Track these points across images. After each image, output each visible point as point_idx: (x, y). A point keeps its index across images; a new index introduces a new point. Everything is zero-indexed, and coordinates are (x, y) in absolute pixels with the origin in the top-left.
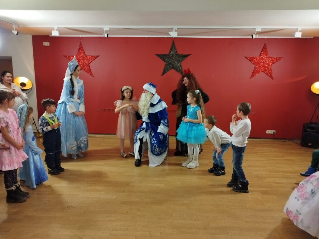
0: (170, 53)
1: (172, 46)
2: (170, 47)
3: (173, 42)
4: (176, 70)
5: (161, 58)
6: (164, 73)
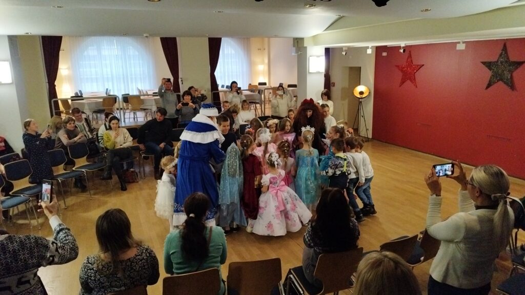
0: (499, 60)
1: (503, 50)
2: (500, 51)
3: (505, 45)
4: (505, 83)
5: (487, 66)
6: (489, 86)
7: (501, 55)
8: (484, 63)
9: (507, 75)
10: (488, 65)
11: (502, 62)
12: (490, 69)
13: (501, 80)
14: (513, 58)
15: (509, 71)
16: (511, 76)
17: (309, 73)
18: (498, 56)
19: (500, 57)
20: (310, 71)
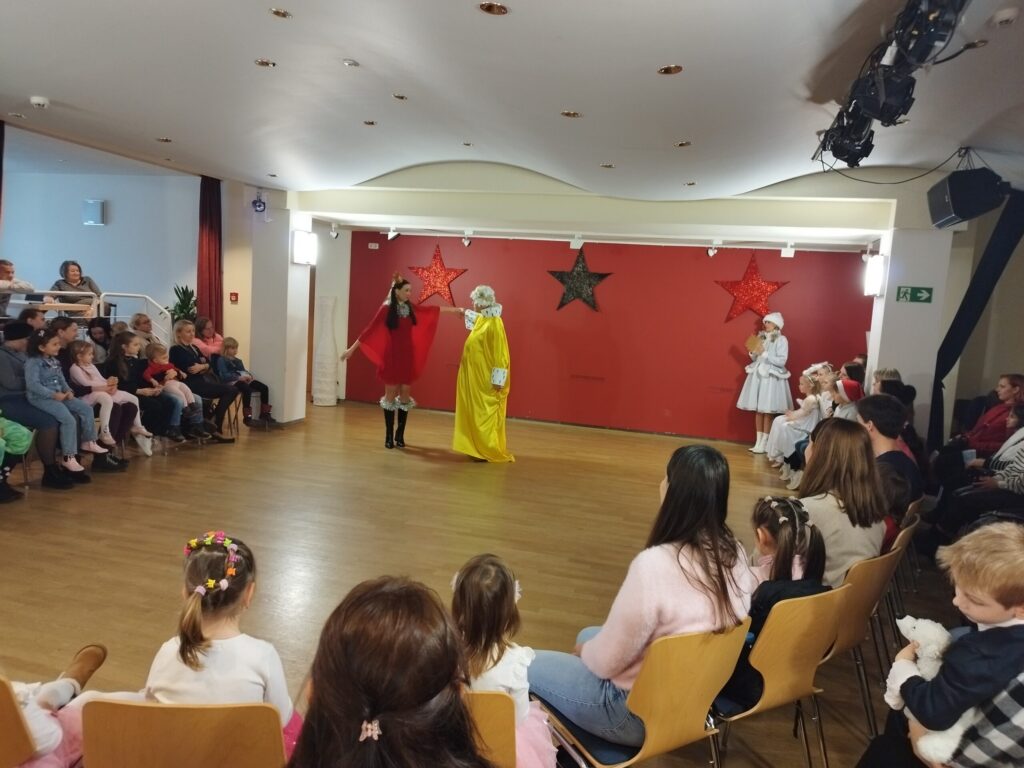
0: (573, 270)
1: (578, 256)
2: (574, 260)
3: (581, 250)
4: (584, 300)
5: (557, 278)
6: (562, 305)
7: (577, 262)
8: (553, 273)
9: (587, 291)
10: (560, 276)
11: (579, 274)
12: (562, 282)
13: (579, 296)
14: (592, 269)
15: (590, 285)
16: (592, 292)
17: (293, 263)
18: (573, 263)
19: (576, 266)
20: (295, 261)
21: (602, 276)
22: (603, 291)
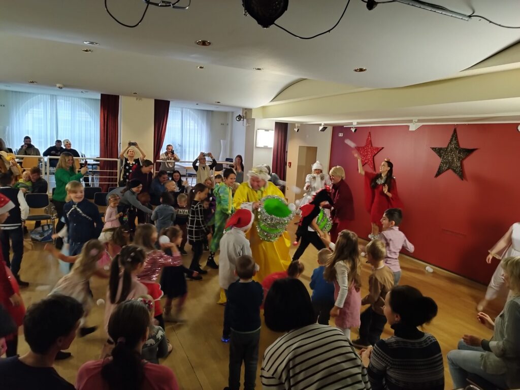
1: (453, 136)
2: (450, 137)
3: (455, 131)
4: (454, 171)
5: (437, 153)
6: (438, 174)
7: (451, 140)
8: (433, 149)
10: (439, 151)
11: (451, 149)
12: (440, 156)
13: (451, 168)
14: (464, 145)
15: (460, 159)
16: (462, 164)
18: (447, 142)
19: (450, 143)
20: (257, 146)
21: (469, 152)
22: (470, 164)
